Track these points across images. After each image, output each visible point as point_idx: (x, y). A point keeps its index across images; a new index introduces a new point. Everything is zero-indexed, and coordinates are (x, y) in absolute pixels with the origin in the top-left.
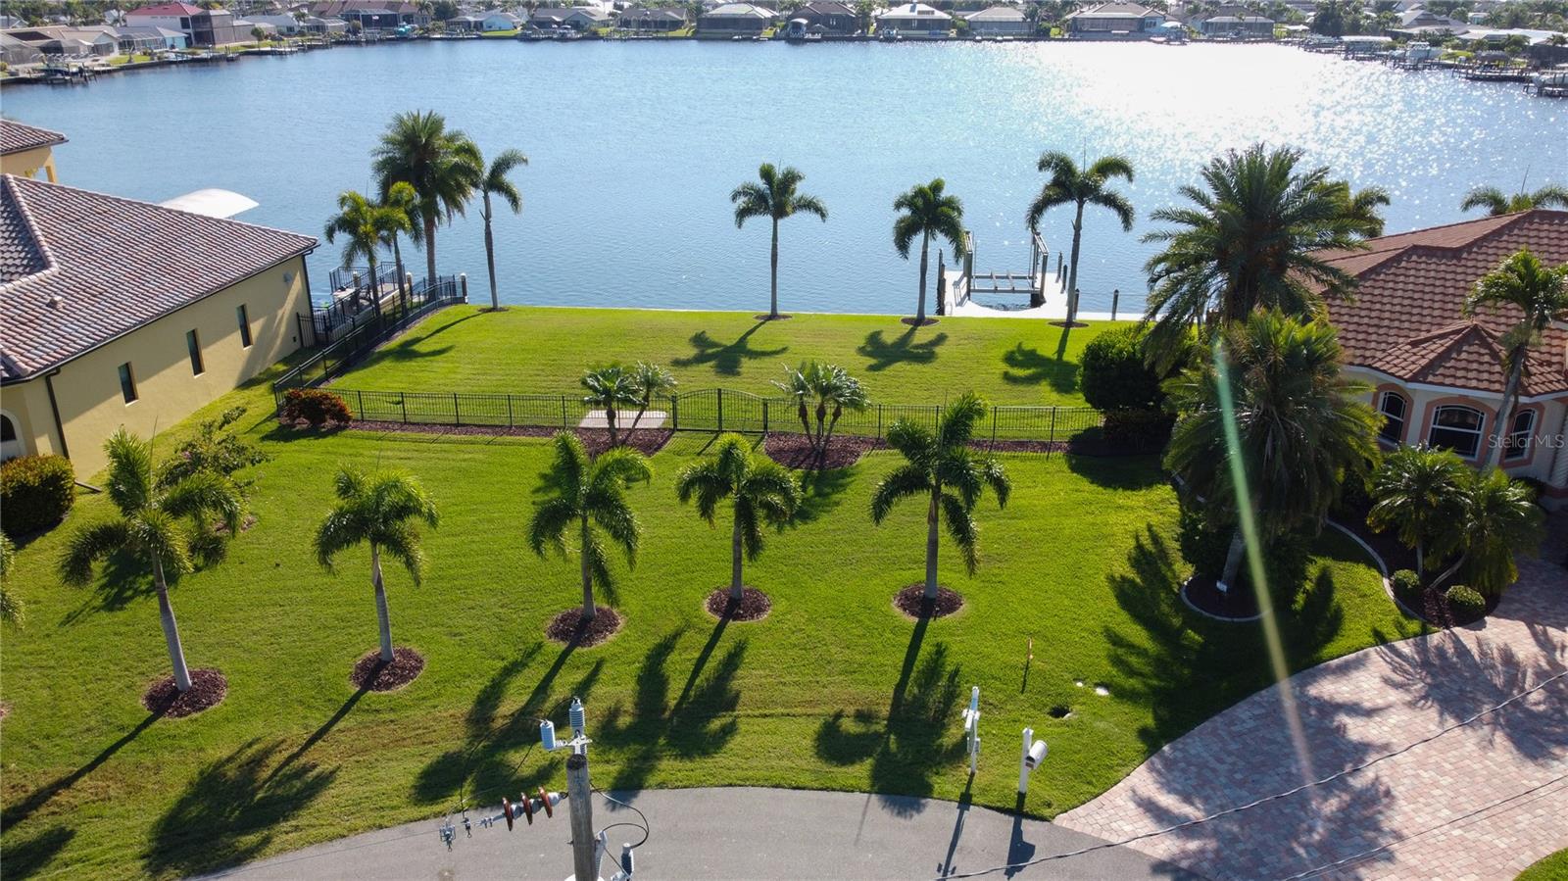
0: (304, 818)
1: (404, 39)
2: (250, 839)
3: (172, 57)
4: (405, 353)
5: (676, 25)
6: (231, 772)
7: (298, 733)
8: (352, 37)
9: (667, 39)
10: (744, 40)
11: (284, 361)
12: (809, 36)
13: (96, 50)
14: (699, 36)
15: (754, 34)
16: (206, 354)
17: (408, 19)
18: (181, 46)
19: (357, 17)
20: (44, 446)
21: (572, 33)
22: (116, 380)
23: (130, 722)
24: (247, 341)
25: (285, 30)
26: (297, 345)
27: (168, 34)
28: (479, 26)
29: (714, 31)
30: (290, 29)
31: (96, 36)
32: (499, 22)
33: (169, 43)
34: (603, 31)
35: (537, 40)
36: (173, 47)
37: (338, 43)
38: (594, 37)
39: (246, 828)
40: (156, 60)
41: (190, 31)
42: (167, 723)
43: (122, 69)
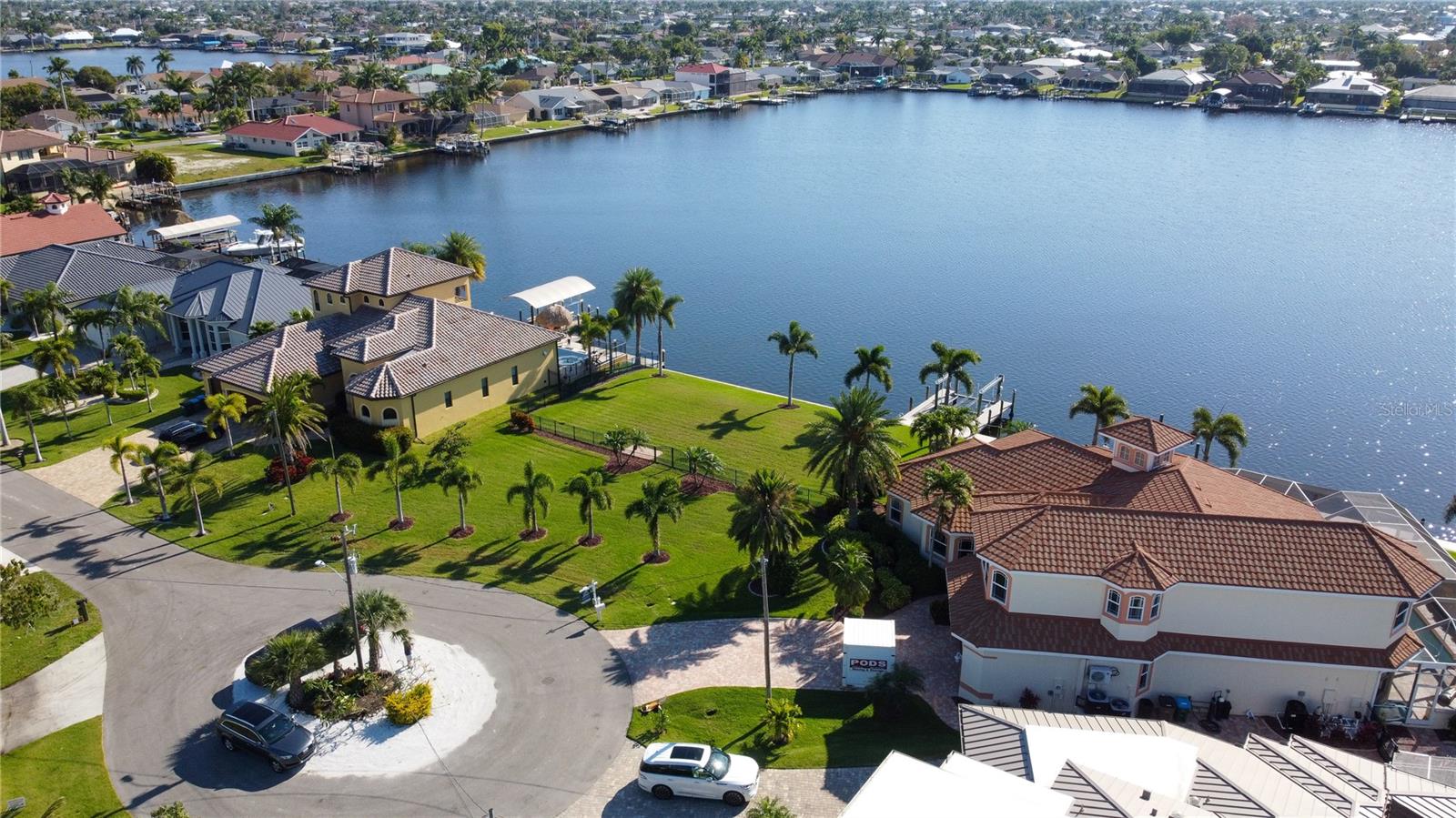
0: (405, 568)
1: (878, 89)
2: (387, 569)
3: (694, 106)
4: (592, 397)
5: (1110, 86)
6: (396, 550)
7: (422, 544)
8: (838, 86)
9: (1096, 100)
10: (1166, 105)
11: (536, 392)
12: (1228, 106)
13: (644, 103)
14: (1127, 98)
15: (1177, 100)
16: (490, 388)
17: (888, 71)
18: (705, 98)
19: (847, 70)
20: (407, 423)
21: (1016, 91)
22: (444, 398)
23: (382, 528)
24: (515, 382)
25: (789, 79)
26: (546, 384)
27: (697, 88)
28: (943, 79)
29: (1143, 94)
30: (794, 79)
31: (646, 92)
32: (961, 76)
33: (696, 95)
34: (1043, 89)
35: (983, 96)
36: (699, 98)
37: (827, 91)
38: (1034, 95)
39: (388, 566)
40: (682, 109)
41: (714, 85)
42: (392, 532)
43: (657, 117)
